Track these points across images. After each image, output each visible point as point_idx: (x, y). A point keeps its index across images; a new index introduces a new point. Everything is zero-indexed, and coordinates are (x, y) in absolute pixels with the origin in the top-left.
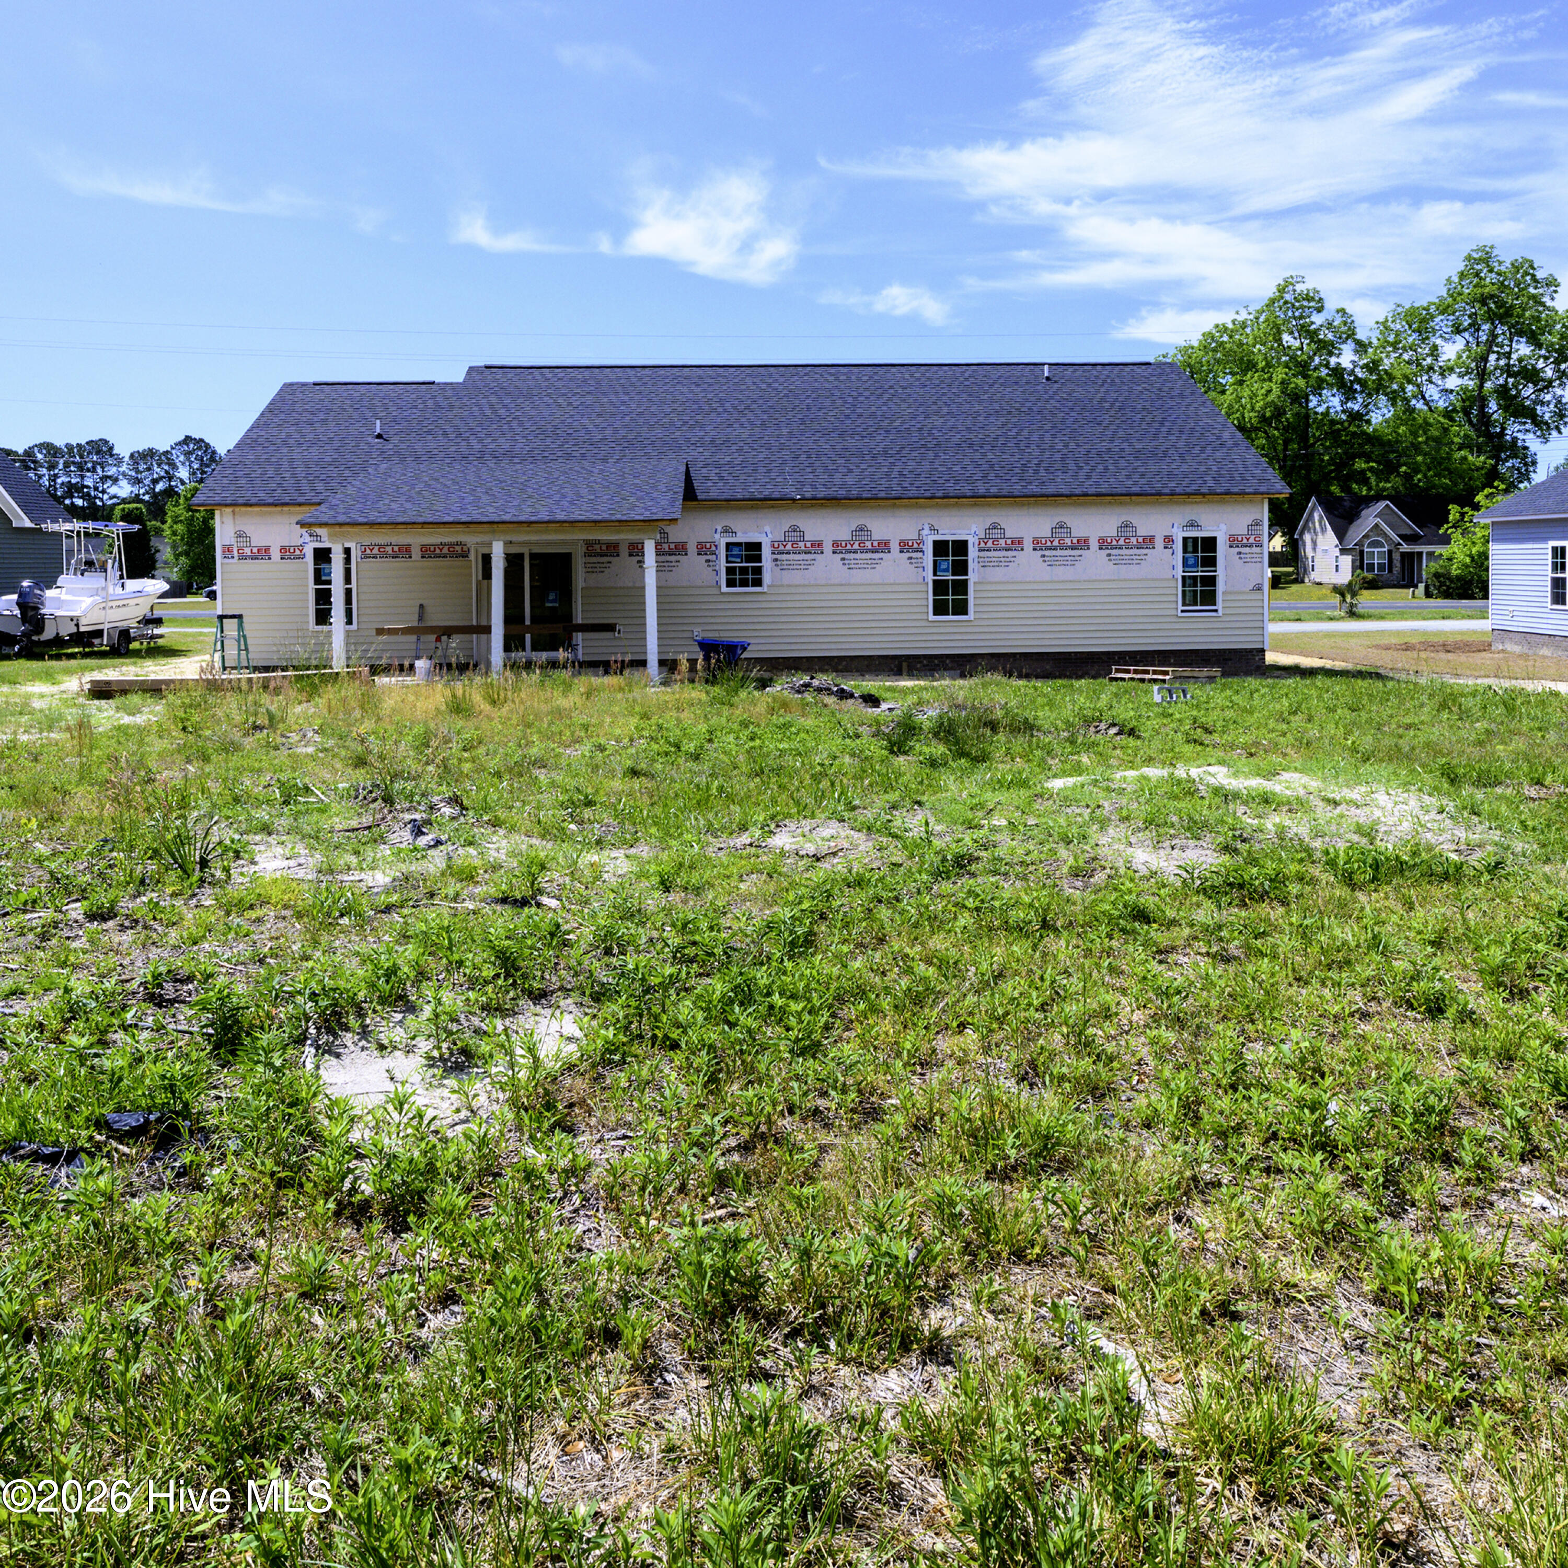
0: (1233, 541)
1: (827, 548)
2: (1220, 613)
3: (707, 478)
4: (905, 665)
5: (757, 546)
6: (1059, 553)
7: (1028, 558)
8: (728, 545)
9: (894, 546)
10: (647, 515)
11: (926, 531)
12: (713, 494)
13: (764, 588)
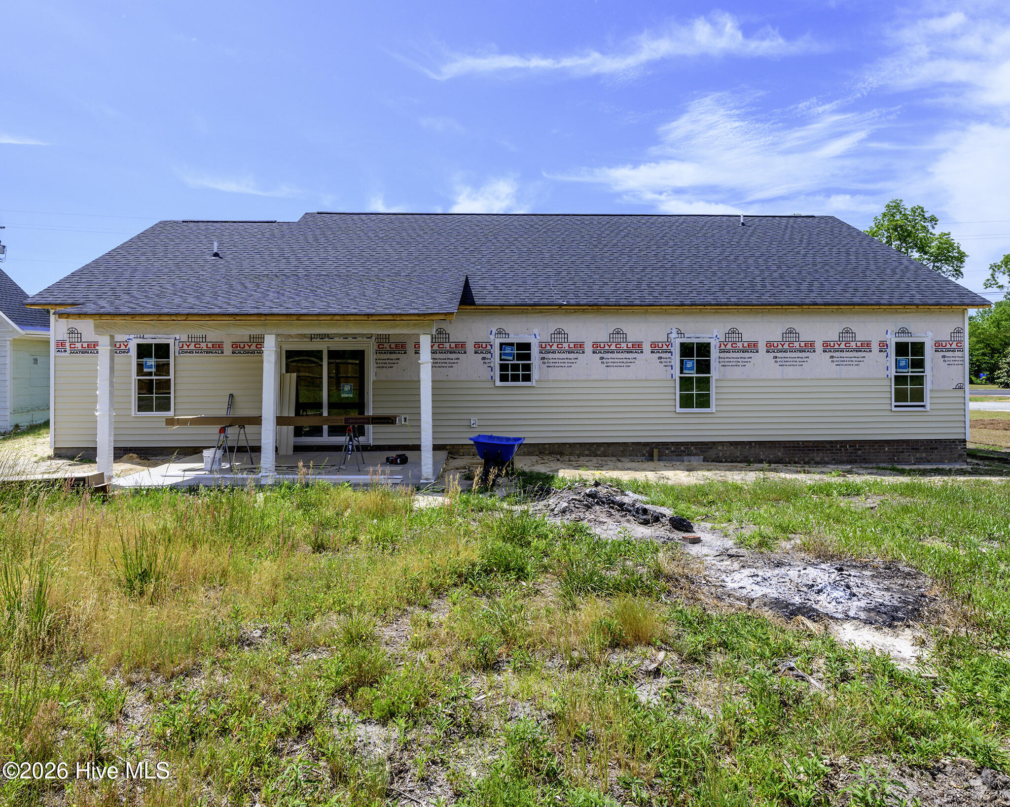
0: (939, 346)
1: (588, 348)
2: (928, 408)
3: (484, 288)
4: (656, 451)
5: (527, 346)
6: (788, 354)
7: (762, 358)
8: (501, 344)
9: (647, 348)
10: (423, 310)
11: (674, 335)
12: (489, 300)
13: (533, 383)
